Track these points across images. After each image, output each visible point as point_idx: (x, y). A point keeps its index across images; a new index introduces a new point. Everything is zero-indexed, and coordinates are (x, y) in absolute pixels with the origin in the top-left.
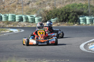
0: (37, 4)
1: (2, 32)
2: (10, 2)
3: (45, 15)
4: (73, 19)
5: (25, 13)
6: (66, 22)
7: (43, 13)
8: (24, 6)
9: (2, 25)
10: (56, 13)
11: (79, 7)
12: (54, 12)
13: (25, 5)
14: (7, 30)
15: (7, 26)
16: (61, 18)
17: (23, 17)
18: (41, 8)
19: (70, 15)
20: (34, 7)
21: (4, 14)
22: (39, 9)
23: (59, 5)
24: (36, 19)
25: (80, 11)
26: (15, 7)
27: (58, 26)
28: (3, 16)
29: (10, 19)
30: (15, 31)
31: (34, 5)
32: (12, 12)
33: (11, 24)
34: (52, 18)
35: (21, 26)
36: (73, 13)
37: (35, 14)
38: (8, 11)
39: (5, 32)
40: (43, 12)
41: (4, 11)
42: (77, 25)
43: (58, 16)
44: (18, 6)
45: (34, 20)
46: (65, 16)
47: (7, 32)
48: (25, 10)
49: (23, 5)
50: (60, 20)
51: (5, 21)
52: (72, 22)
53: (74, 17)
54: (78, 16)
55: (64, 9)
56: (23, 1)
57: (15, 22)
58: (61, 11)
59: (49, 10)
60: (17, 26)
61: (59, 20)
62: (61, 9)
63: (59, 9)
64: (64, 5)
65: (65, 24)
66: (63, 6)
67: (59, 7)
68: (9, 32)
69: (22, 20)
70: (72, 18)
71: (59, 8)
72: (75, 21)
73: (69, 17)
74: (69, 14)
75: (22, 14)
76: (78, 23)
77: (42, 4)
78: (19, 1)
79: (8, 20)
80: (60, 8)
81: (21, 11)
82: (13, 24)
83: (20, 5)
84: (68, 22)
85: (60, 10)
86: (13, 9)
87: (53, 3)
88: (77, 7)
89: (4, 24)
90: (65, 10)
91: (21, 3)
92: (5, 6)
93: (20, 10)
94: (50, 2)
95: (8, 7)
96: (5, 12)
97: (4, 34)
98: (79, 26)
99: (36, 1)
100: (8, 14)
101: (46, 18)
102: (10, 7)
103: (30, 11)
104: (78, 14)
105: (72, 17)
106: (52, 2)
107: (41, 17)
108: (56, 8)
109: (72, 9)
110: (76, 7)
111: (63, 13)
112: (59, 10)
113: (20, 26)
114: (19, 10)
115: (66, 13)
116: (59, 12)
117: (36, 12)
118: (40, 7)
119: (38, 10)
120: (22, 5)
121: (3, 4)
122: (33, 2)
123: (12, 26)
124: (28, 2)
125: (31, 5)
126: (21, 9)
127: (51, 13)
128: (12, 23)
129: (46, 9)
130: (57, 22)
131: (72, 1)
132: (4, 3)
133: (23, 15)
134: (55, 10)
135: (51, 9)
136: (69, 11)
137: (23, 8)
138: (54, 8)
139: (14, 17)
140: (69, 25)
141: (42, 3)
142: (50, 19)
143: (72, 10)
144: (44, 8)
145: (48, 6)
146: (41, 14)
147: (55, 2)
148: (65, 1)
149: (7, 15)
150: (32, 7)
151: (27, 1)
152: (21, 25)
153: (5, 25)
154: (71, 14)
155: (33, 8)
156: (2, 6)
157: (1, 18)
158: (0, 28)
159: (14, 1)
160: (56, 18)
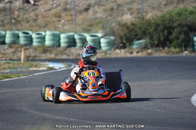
0: (106, 10)
1: (31, 69)
2: (48, 6)
3: (122, 34)
4: (180, 40)
5: (80, 29)
6: (166, 46)
7: (118, 29)
8: (78, 14)
9: (33, 55)
10: (143, 29)
11: (192, 16)
12: (139, 26)
13: (81, 12)
14: (41, 65)
15: (44, 56)
16: (155, 38)
17: (76, 37)
18: (114, 18)
19: (174, 32)
20: (98, 15)
21: (36, 31)
22: (108, 21)
23: (150, 12)
24: (103, 41)
25: (194, 23)
26: (60, 17)
27: (149, 56)
28: (34, 36)
29: (48, 42)
30: (57, 68)
31: (99, 11)
32: (53, 28)
33: (51, 52)
34: (135, 38)
35: (71, 58)
36: (181, 27)
37: (100, 32)
38: (45, 26)
39: (38, 69)
40: (118, 27)
41: (37, 26)
42: (189, 54)
43: (149, 34)
44: (66, 15)
45: (97, 44)
46: (163, 35)
47: (41, 69)
48: (80, 22)
49: (76, 12)
50: (153, 43)
51: (38, 47)
52: (179, 47)
53: (182, 36)
54: (191, 35)
55: (160, 20)
56: (76, 4)
58: (155, 24)
59: (129, 23)
60: (64, 57)
61: (150, 43)
62: (155, 21)
63: (150, 20)
64: (162, 11)
65: (163, 51)
66: (159, 14)
67: (150, 16)
68: (46, 69)
69: (73, 44)
70: (178, 38)
71: (151, 18)
72: (183, 44)
73: (171, 37)
74: (172, 31)
75: (73, 32)
76: (189, 49)
77: (115, 11)
78: (68, 4)
79: (44, 45)
80: (153, 18)
81: (71, 26)
82: (54, 51)
83: (69, 11)
84: (169, 47)
85: (153, 21)
86: (55, 21)
87: (139, 6)
88: (188, 16)
89: (37, 52)
90: (164, 21)
91: (72, 9)
92: (38, 14)
93: (70, 22)
94: (131, 7)
95: (45, 17)
96: (37, 28)
97: (35, 74)
98: (193, 54)
99: (103, 3)
100: (45, 32)
101: (124, 38)
102: (48, 17)
103: (91, 26)
104: (191, 31)
105: (178, 36)
106: (135, 6)
107: (112, 38)
108: (143, 18)
109: (177, 20)
110: (186, 16)
111: (159, 28)
112: (150, 23)
113: (69, 55)
114: (67, 23)
115: (165, 28)
116: (151, 26)
117: (103, 26)
118: (111, 15)
119: (107, 24)
120: (73, 12)
121: (34, 10)
122: (96, 6)
123: (53, 56)
124: (85, 7)
125: (92, 12)
126: (72, 21)
127: (133, 29)
128: (53, 51)
129: (124, 21)
130: (146, 47)
131: (178, 3)
132: (37, 9)
133: (76, 33)
134: (141, 22)
135: (133, 20)
136: (172, 25)
137: (75, 19)
138: (139, 18)
139: (57, 38)
140: (171, 53)
141: (115, 7)
142: (133, 42)
143: (178, 22)
144: (119, 18)
145: (127, 14)
146: (113, 30)
147: (143, 6)
148: (163, 3)
149: (43, 33)
150: (94, 17)
151: (84, 4)
152: (72, 54)
153: (38, 55)
154: (175, 30)
155: (96, 19)
156: (32, 14)
157: (30, 39)
158: (28, 60)
159: (56, 4)
160: (144, 39)
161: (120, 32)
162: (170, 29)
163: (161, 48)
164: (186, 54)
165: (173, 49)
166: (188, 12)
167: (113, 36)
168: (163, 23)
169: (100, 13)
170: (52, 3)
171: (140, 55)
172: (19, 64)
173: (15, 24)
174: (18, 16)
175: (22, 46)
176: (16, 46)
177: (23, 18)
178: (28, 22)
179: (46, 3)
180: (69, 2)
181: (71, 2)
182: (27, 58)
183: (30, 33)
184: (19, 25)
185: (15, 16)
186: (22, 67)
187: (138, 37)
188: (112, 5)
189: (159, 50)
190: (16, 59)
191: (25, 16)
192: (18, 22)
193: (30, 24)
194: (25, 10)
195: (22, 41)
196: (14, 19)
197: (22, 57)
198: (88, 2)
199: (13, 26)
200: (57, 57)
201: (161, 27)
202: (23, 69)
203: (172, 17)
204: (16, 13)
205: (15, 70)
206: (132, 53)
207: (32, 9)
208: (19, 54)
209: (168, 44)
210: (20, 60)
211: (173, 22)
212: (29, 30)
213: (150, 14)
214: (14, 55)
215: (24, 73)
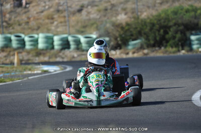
0: (99, 11)
1: (25, 73)
2: (40, 8)
3: (117, 34)
4: (177, 39)
5: (74, 31)
6: (163, 45)
7: (112, 30)
8: (71, 16)
9: (26, 58)
10: (139, 29)
11: (188, 14)
12: (134, 26)
13: (74, 13)
14: (36, 68)
15: (37, 60)
16: (150, 38)
17: (70, 39)
18: (108, 18)
19: (170, 31)
20: (92, 16)
21: (29, 34)
22: (102, 21)
23: (146, 11)
25: (191, 22)
26: (52, 18)
27: (145, 56)
28: (27, 39)
29: (41, 45)
30: (52, 71)
31: (93, 12)
32: (45, 30)
33: (44, 55)
34: (130, 38)
35: (65, 60)
36: (177, 26)
37: (95, 33)
38: (38, 29)
39: (33, 72)
40: (112, 28)
41: (30, 28)
42: (186, 53)
43: (145, 34)
44: (59, 17)
46: (159, 34)
47: (36, 72)
48: (73, 24)
49: (69, 13)
50: (148, 43)
51: (31, 50)
52: (176, 47)
53: (178, 36)
54: (188, 33)
55: (156, 19)
56: (69, 5)
57: (52, 51)
58: (151, 23)
59: (124, 24)
60: (58, 59)
61: (146, 43)
62: (151, 20)
64: (157, 10)
65: (160, 51)
66: (155, 13)
67: (145, 16)
68: (40, 72)
69: (67, 46)
70: (174, 38)
71: (146, 18)
72: (180, 43)
73: (167, 36)
74: (168, 30)
75: (66, 34)
76: (187, 48)
77: (109, 11)
78: (61, 6)
79: (37, 47)
80: (148, 18)
81: (64, 28)
82: (48, 54)
83: (62, 13)
84: (166, 47)
85: (148, 21)
86: (47, 24)
87: (134, 6)
88: (184, 15)
89: (30, 55)
90: (160, 20)
91: (65, 11)
92: (30, 16)
93: (63, 24)
94: (125, 6)
95: (38, 19)
96: (30, 30)
97: (30, 78)
98: (190, 54)
99: (96, 4)
100: (38, 34)
101: (119, 39)
102: (40, 19)
103: (85, 27)
104: (188, 30)
105: (174, 35)
106: (130, 6)
108: (138, 18)
109: (173, 19)
110: (182, 14)
111: (155, 28)
112: (145, 22)
113: (63, 58)
114: (60, 25)
115: (161, 27)
116: (147, 26)
117: (97, 27)
118: (105, 16)
119: (101, 24)
120: (66, 14)
121: (25, 12)
122: (89, 7)
123: (46, 59)
124: (78, 7)
125: (86, 13)
126: (65, 23)
127: (128, 30)
128: (46, 54)
129: (118, 22)
130: (142, 48)
131: (173, 1)
132: (28, 11)
133: (70, 34)
134: (136, 22)
135: (128, 20)
136: (168, 24)
137: (69, 21)
138: (134, 18)
139: (51, 41)
140: (168, 53)
141: (109, 7)
142: (128, 42)
143: (174, 21)
144: (114, 19)
145: (121, 14)
146: (107, 31)
147: (138, 6)
148: (158, 1)
149: (36, 36)
150: (88, 18)
151: (76, 5)
152: (66, 56)
153: (32, 58)
154: (172, 29)
155: (89, 20)
156: (24, 17)
157: (22, 42)
158: (21, 64)
159: (48, 5)
160: (140, 39)
161: (115, 33)
162: (166, 28)
163: (157, 48)
164: (184, 54)
165: (170, 49)
166: (184, 10)
167: (108, 36)
168: (159, 22)
169: (93, 14)
170: (44, 5)
171: (136, 55)
172: (13, 68)
173: (6, 27)
174: (10, 19)
175: (15, 50)
176: (8, 49)
177: (14, 21)
178: (20, 25)
179: (38, 5)
180: (62, 4)
181: (64, 3)
182: (21, 62)
183: (23, 36)
184: (11, 28)
185: (7, 19)
186: (16, 71)
187: (133, 38)
188: (106, 5)
189: (156, 50)
190: (10, 63)
191: (17, 19)
192: (9, 25)
193: (21, 27)
194: (16, 13)
195: (15, 44)
196: (6, 22)
197: (16, 61)
198: (81, 3)
199: (4, 29)
200: (51, 60)
201: (157, 27)
202: (17, 73)
203: (168, 15)
204: (8, 16)
205: (9, 74)
206: (127, 54)
207: (24, 11)
208: (12, 58)
209: (165, 44)
210: (13, 64)
211: (169, 21)
212: (21, 33)
213: (145, 14)
214: (6, 60)
215: (18, 77)
